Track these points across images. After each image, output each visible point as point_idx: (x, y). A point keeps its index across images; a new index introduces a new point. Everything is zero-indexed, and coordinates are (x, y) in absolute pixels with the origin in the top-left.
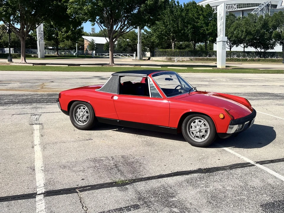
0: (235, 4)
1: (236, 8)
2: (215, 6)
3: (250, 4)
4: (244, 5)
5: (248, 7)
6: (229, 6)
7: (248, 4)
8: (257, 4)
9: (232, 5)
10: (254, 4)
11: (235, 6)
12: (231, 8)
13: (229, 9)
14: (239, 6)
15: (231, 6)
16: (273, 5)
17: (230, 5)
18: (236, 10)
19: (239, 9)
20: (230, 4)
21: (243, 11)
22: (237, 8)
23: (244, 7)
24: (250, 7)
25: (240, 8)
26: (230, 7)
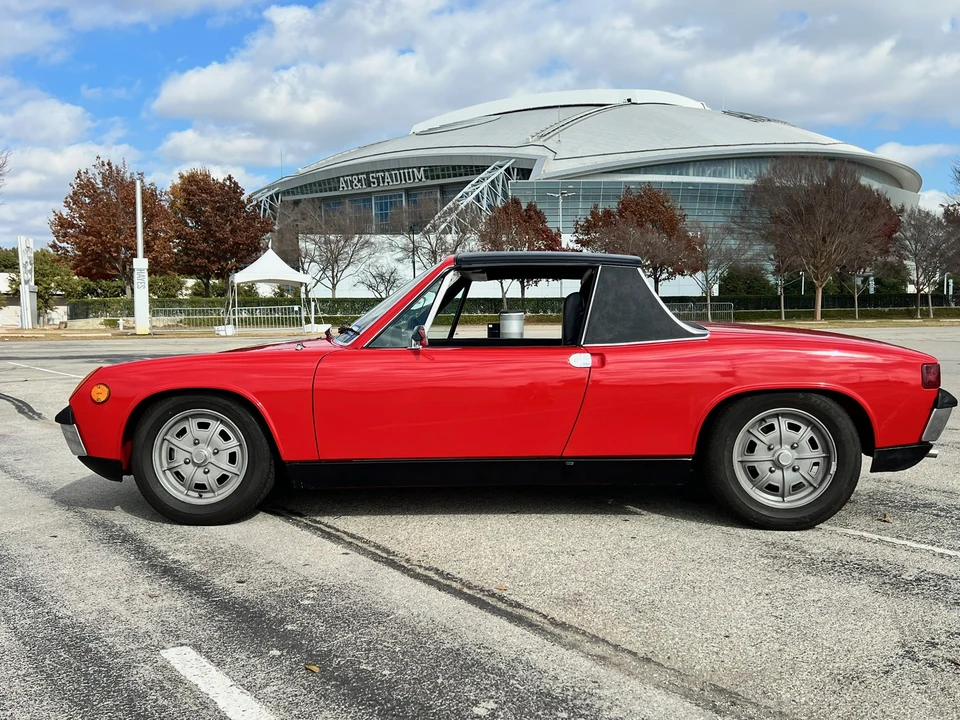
0: (419, 168)
1: (424, 179)
2: (362, 174)
3: (459, 167)
4: (443, 170)
5: (455, 176)
6: (402, 171)
7: (454, 167)
8: (476, 167)
9: (410, 170)
10: (471, 167)
11: (419, 172)
12: (410, 179)
13: (403, 182)
14: (432, 171)
15: (409, 173)
16: (522, 170)
17: (406, 171)
18: (421, 184)
19: (430, 182)
20: (404, 169)
21: (442, 187)
22: (427, 178)
23: (444, 177)
24: (461, 175)
25: (433, 178)
26: (405, 176)
